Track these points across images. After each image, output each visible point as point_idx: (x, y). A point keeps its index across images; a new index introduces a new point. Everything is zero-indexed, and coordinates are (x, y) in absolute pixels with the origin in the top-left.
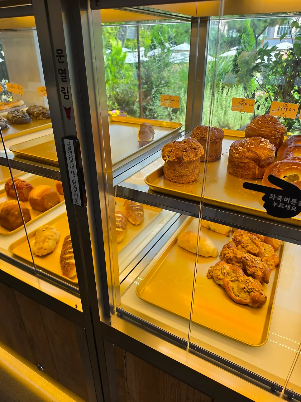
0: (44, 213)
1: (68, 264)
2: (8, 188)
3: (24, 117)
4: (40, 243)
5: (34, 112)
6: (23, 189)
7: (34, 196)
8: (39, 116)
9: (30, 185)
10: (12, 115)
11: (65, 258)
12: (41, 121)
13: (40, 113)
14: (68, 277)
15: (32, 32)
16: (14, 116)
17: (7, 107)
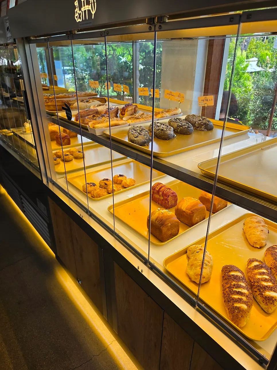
0: (191, 228)
1: (238, 309)
2: (153, 192)
3: (190, 128)
4: (196, 267)
5: (196, 122)
6: (169, 197)
7: (182, 208)
8: (201, 127)
9: (175, 193)
10: (178, 124)
11: (233, 299)
12: (203, 132)
13: (202, 124)
14: (237, 326)
15: (198, 41)
16: (180, 126)
17: (167, 114)
